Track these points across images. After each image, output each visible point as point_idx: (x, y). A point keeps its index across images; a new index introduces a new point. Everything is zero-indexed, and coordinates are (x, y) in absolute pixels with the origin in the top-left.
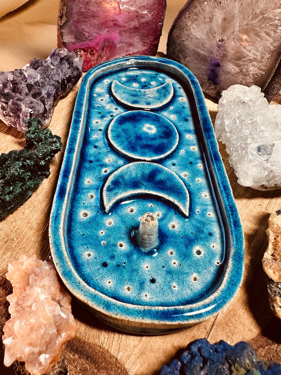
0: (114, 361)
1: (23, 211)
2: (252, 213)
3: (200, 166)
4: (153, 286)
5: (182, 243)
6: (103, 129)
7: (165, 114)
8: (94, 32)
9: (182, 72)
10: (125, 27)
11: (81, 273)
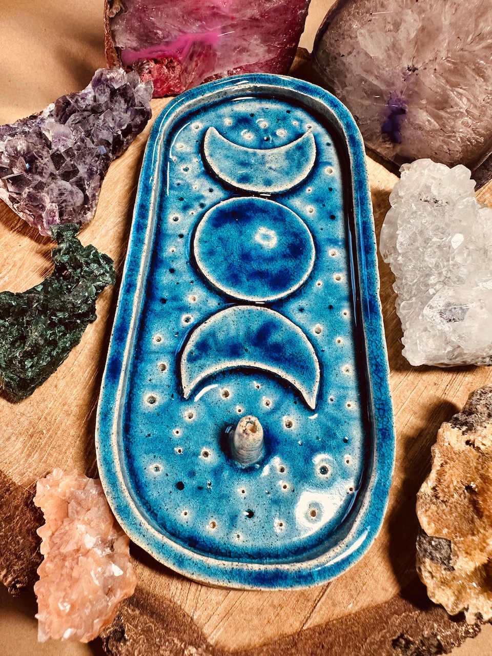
0: (189, 622)
1: (55, 383)
2: (420, 399)
3: (345, 314)
4: (250, 522)
5: (299, 453)
6: (187, 233)
7: (296, 202)
8: (174, 29)
9: (335, 115)
10: (233, 18)
11: (144, 499)
